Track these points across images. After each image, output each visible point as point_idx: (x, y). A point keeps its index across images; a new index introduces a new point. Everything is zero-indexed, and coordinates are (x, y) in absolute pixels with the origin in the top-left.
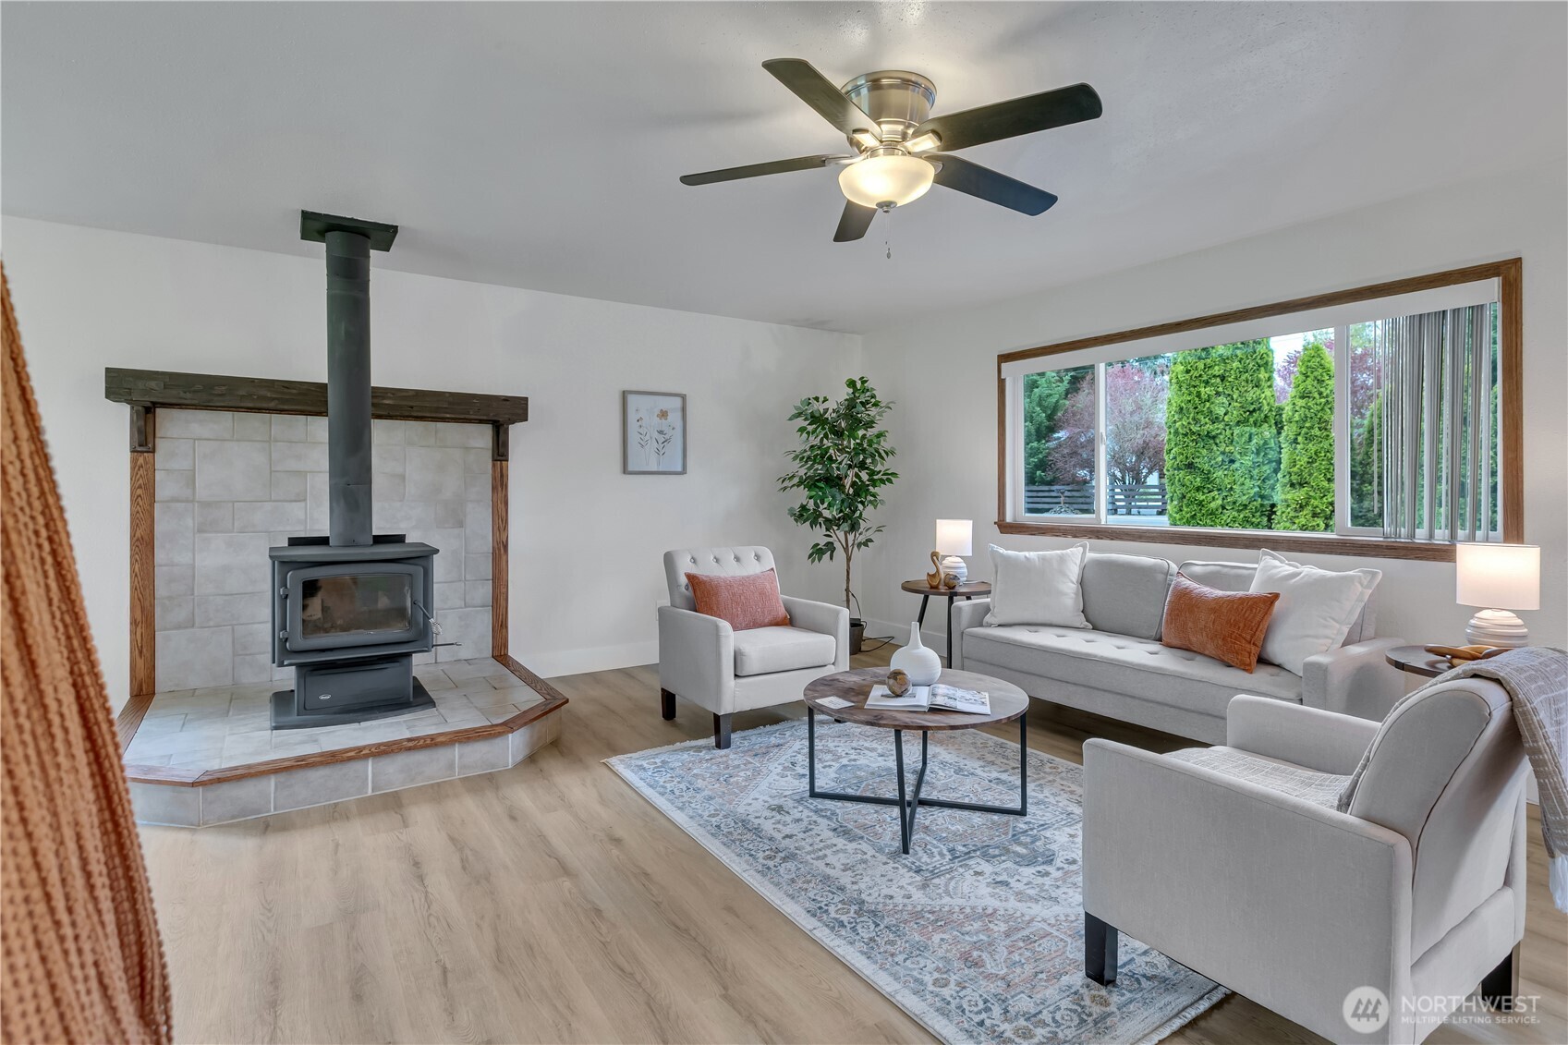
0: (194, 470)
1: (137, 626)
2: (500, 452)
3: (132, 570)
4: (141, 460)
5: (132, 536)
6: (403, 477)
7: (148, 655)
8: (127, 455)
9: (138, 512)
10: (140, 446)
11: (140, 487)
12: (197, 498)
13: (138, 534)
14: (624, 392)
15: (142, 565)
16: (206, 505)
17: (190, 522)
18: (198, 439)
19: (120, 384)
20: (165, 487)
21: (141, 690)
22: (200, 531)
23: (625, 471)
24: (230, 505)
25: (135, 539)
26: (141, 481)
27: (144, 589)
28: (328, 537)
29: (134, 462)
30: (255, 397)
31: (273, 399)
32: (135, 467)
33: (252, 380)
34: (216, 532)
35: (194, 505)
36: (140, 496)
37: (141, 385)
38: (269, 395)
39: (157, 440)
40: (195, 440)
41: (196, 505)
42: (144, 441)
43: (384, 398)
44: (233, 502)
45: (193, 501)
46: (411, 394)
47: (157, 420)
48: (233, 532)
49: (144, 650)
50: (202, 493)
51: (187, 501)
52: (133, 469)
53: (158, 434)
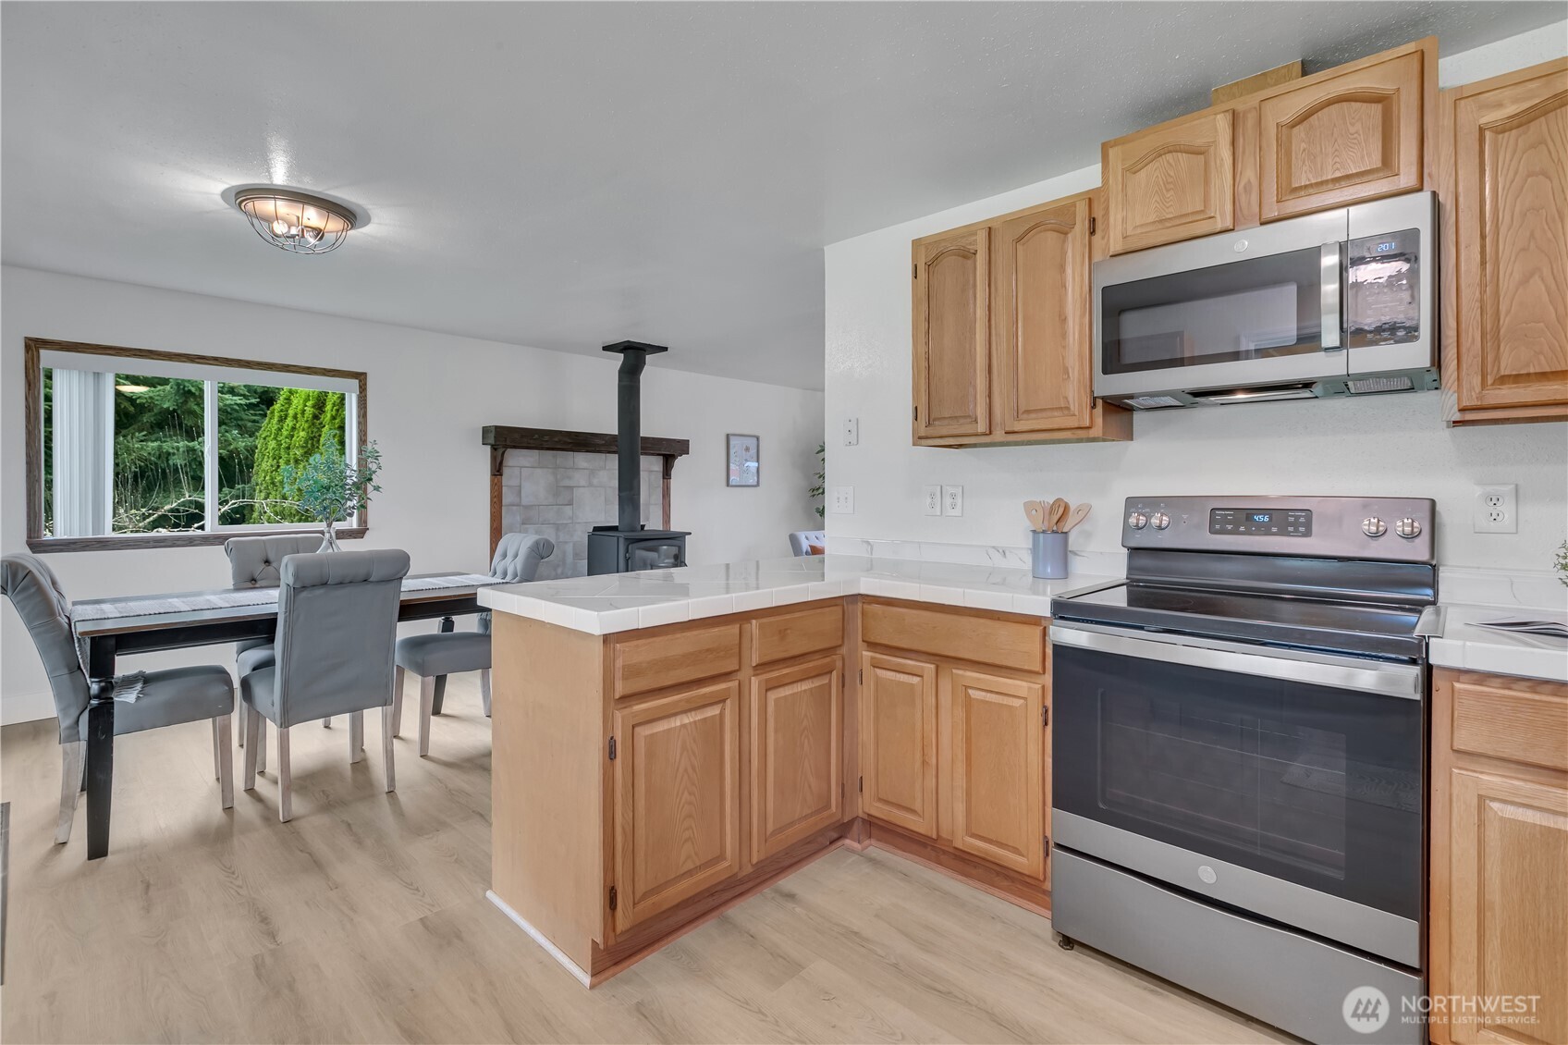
0: (521, 486)
2: (667, 474)
4: (496, 481)
5: (490, 526)
8: (489, 477)
9: (493, 512)
10: (495, 472)
11: (495, 496)
12: (522, 504)
14: (728, 435)
16: (527, 507)
17: (518, 518)
20: (508, 497)
22: (523, 523)
23: (728, 485)
24: (537, 507)
26: (495, 493)
28: (617, 526)
29: (492, 481)
33: (561, 432)
34: (531, 524)
35: (521, 508)
36: (495, 502)
38: (568, 440)
39: (504, 468)
40: (522, 467)
42: (497, 470)
44: (539, 506)
45: (520, 506)
47: (506, 456)
48: (538, 524)
50: (525, 501)
51: (517, 505)
52: (492, 485)
53: (504, 465)
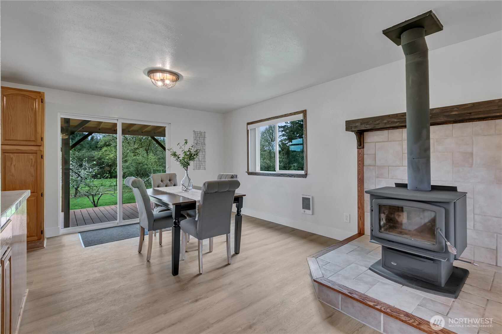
0: (375, 154)
1: (359, 209)
3: (358, 190)
4: (360, 151)
5: (358, 178)
6: (472, 154)
7: (362, 220)
8: (356, 150)
9: (359, 169)
10: (359, 146)
11: (360, 161)
12: (377, 165)
13: (359, 177)
15: (361, 188)
16: (379, 167)
17: (374, 174)
18: (377, 142)
19: (350, 125)
20: (367, 161)
21: (361, 232)
22: (377, 177)
24: (387, 167)
25: (359, 178)
26: (360, 159)
27: (361, 196)
28: (407, 184)
29: (358, 152)
30: (390, 122)
31: (397, 122)
32: (359, 154)
33: (389, 116)
34: (383, 178)
35: (375, 167)
36: (360, 164)
37: (354, 125)
38: (396, 120)
39: (364, 144)
40: (376, 142)
41: (376, 167)
42: (361, 144)
43: (452, 111)
44: (389, 166)
45: (375, 166)
46: (469, 106)
47: (364, 136)
48: (388, 178)
49: (361, 218)
50: (378, 163)
51: (373, 166)
53: (365, 142)
